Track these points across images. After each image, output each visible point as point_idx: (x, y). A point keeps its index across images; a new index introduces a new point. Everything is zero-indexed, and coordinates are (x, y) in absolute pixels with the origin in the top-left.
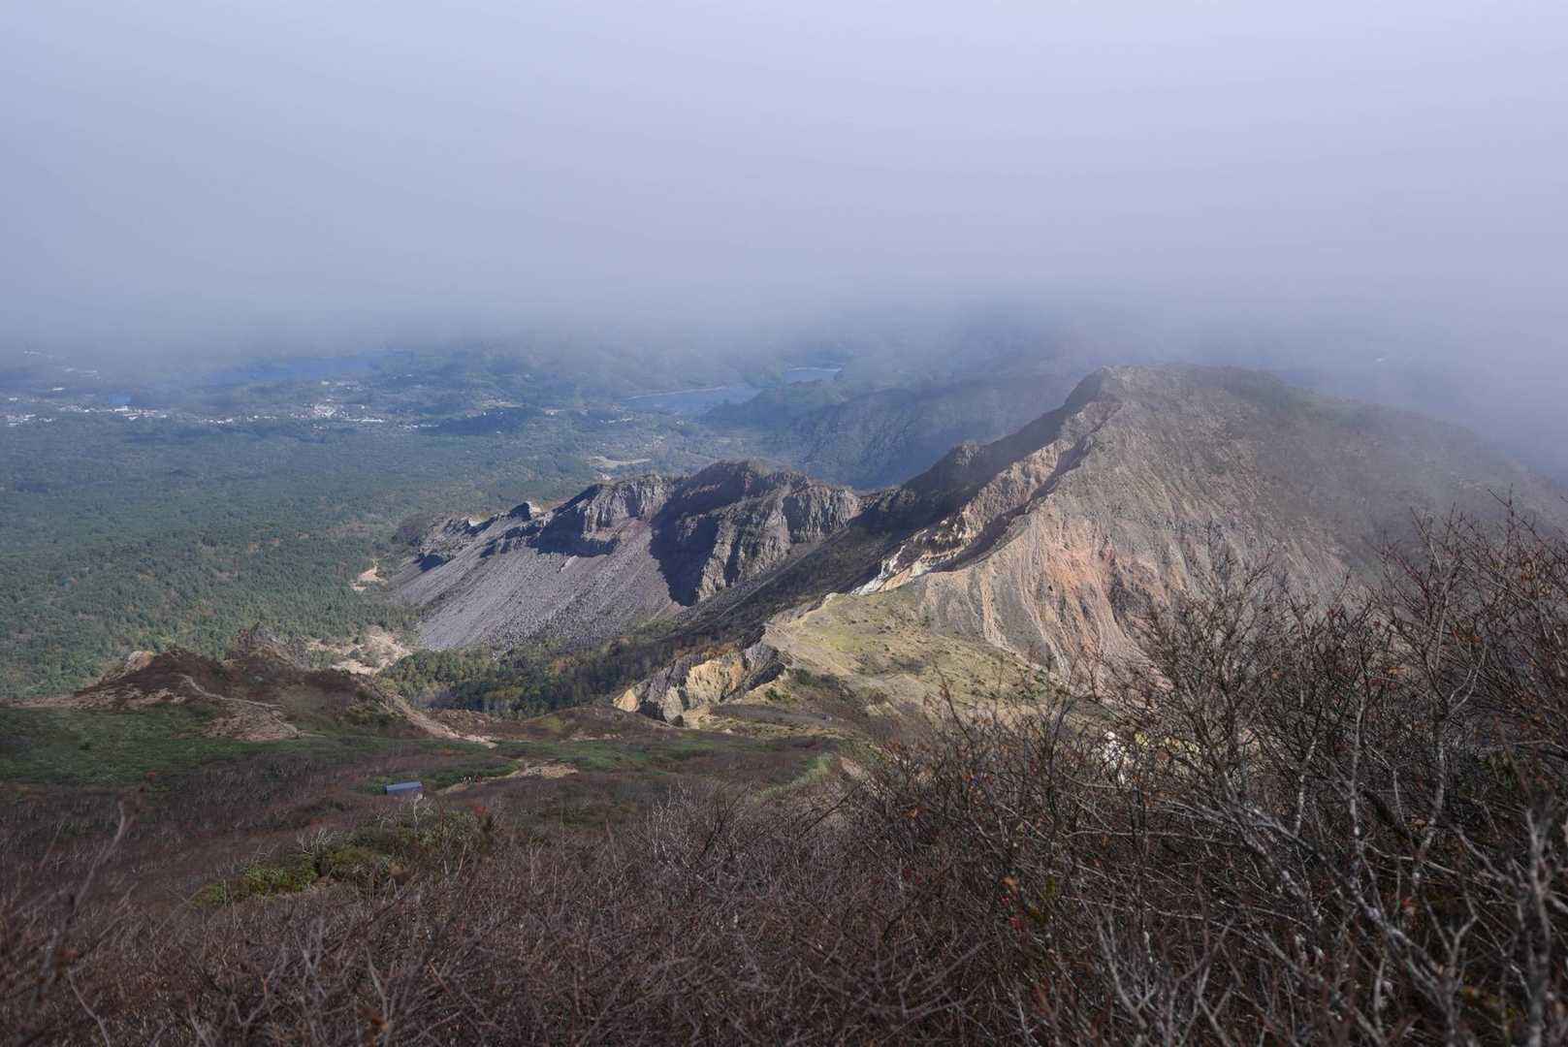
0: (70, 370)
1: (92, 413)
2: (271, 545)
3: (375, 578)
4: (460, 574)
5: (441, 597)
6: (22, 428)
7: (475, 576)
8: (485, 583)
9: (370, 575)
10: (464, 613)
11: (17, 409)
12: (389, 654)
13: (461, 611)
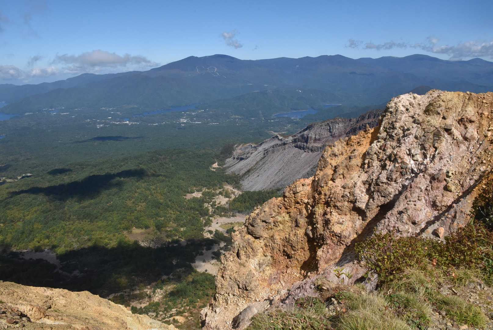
0: (113, 113)
1: (119, 124)
2: (180, 156)
3: (217, 166)
4: (255, 163)
5: (249, 171)
6: (101, 128)
7: (261, 163)
8: (266, 165)
9: (215, 165)
10: (259, 177)
11: (100, 123)
12: (234, 193)
13: (258, 176)
